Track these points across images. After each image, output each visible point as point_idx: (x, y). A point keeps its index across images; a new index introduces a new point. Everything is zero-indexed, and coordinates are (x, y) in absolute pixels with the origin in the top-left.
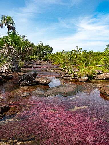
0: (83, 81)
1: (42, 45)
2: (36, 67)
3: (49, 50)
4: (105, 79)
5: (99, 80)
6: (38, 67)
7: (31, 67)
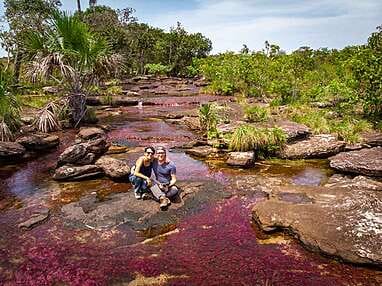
0: (236, 163)
1: (183, 32)
2: (149, 104)
3: (201, 45)
4: (311, 157)
5: (291, 158)
6: (154, 104)
7: (136, 103)
